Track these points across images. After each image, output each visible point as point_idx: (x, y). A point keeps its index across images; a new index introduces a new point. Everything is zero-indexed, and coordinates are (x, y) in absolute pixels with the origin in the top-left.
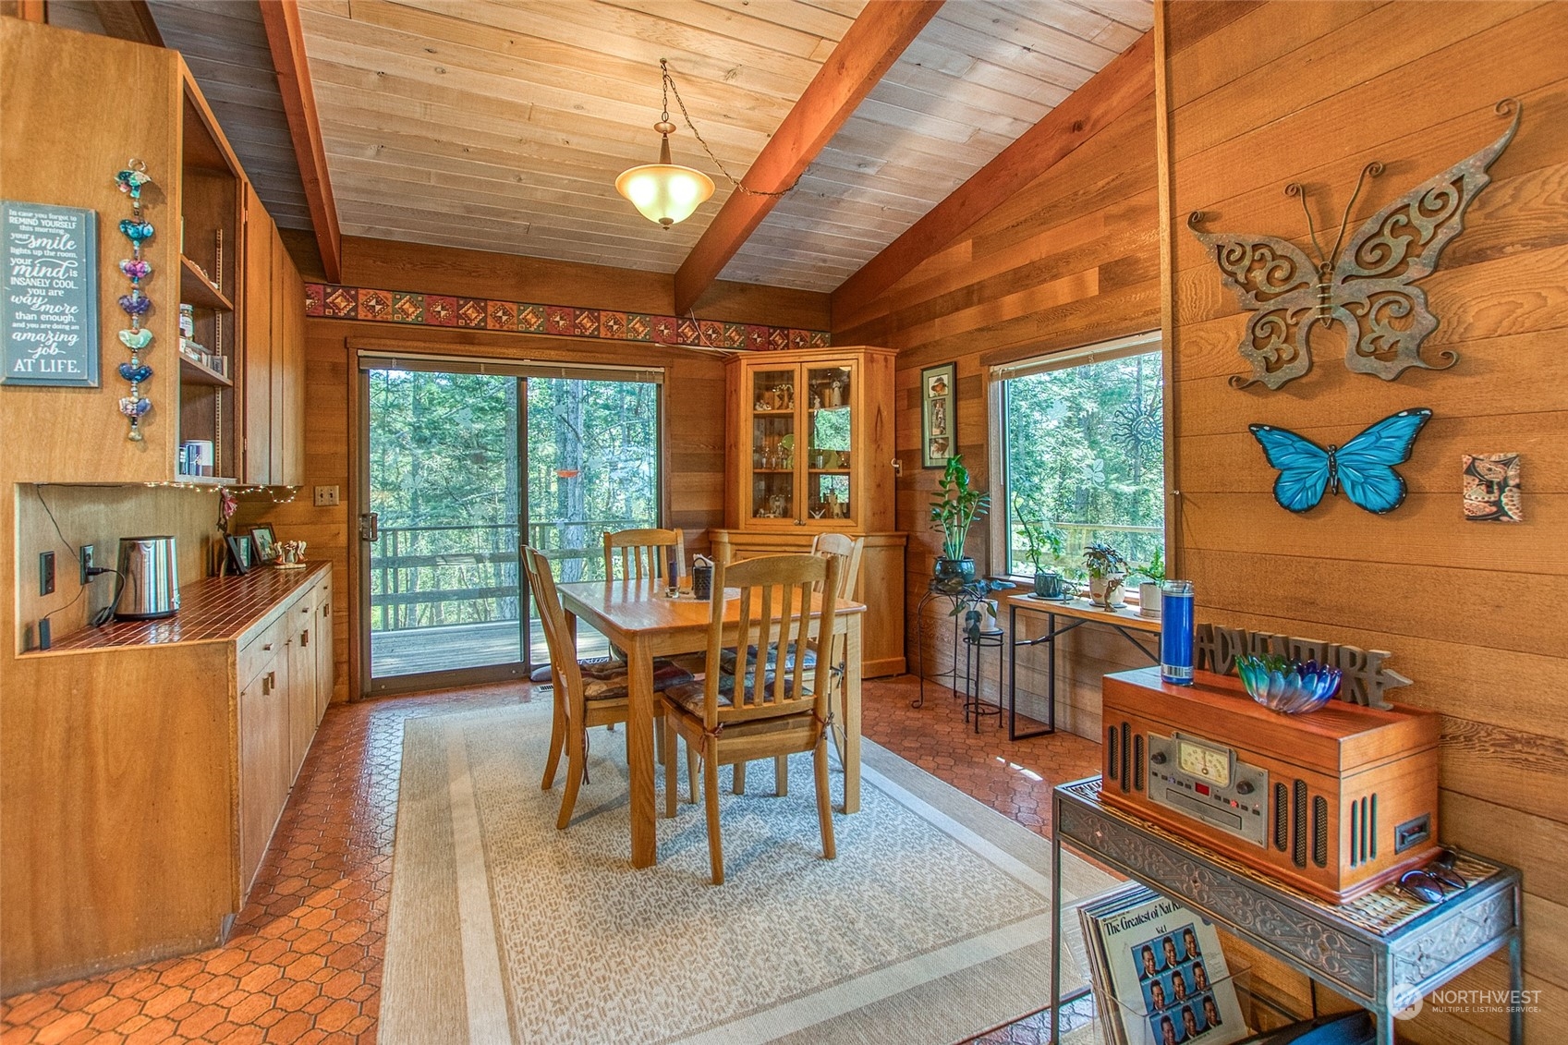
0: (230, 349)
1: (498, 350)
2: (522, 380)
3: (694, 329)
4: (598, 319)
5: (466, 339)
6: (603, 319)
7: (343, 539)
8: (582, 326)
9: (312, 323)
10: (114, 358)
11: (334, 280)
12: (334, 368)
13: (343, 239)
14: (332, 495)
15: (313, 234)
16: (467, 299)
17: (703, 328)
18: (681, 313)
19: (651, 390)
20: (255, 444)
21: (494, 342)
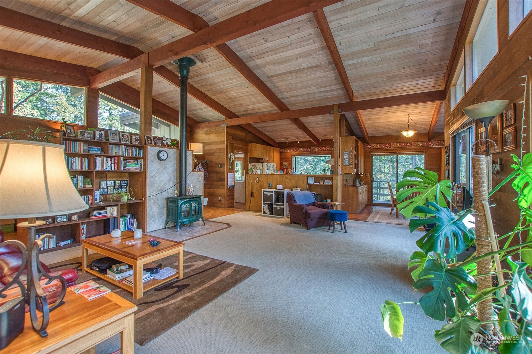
0: (357, 159)
1: (393, 151)
2: (397, 156)
3: (433, 143)
4: (411, 144)
5: (388, 150)
6: (412, 144)
7: (369, 182)
8: (408, 145)
9: (365, 150)
10: (350, 163)
11: (368, 143)
12: (368, 156)
13: (369, 137)
14: (368, 175)
15: (364, 137)
16: (387, 143)
17: (435, 143)
18: (429, 140)
19: (423, 156)
20: (359, 169)
21: (392, 150)
